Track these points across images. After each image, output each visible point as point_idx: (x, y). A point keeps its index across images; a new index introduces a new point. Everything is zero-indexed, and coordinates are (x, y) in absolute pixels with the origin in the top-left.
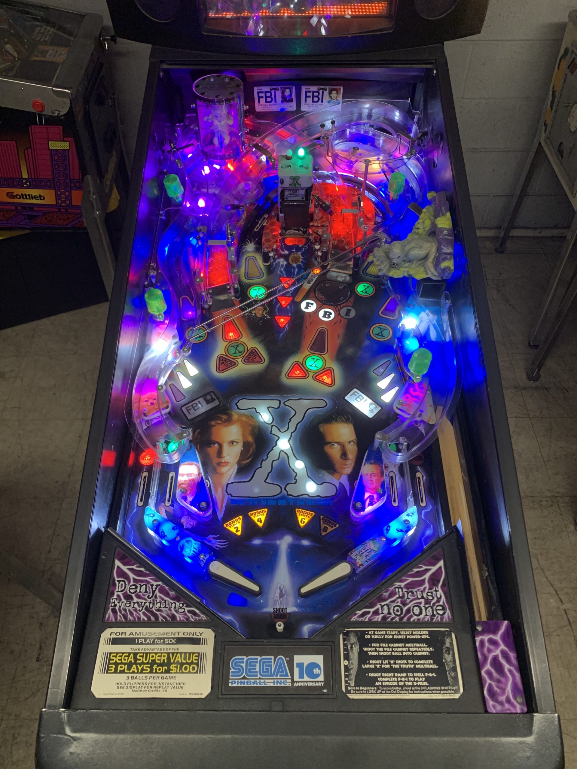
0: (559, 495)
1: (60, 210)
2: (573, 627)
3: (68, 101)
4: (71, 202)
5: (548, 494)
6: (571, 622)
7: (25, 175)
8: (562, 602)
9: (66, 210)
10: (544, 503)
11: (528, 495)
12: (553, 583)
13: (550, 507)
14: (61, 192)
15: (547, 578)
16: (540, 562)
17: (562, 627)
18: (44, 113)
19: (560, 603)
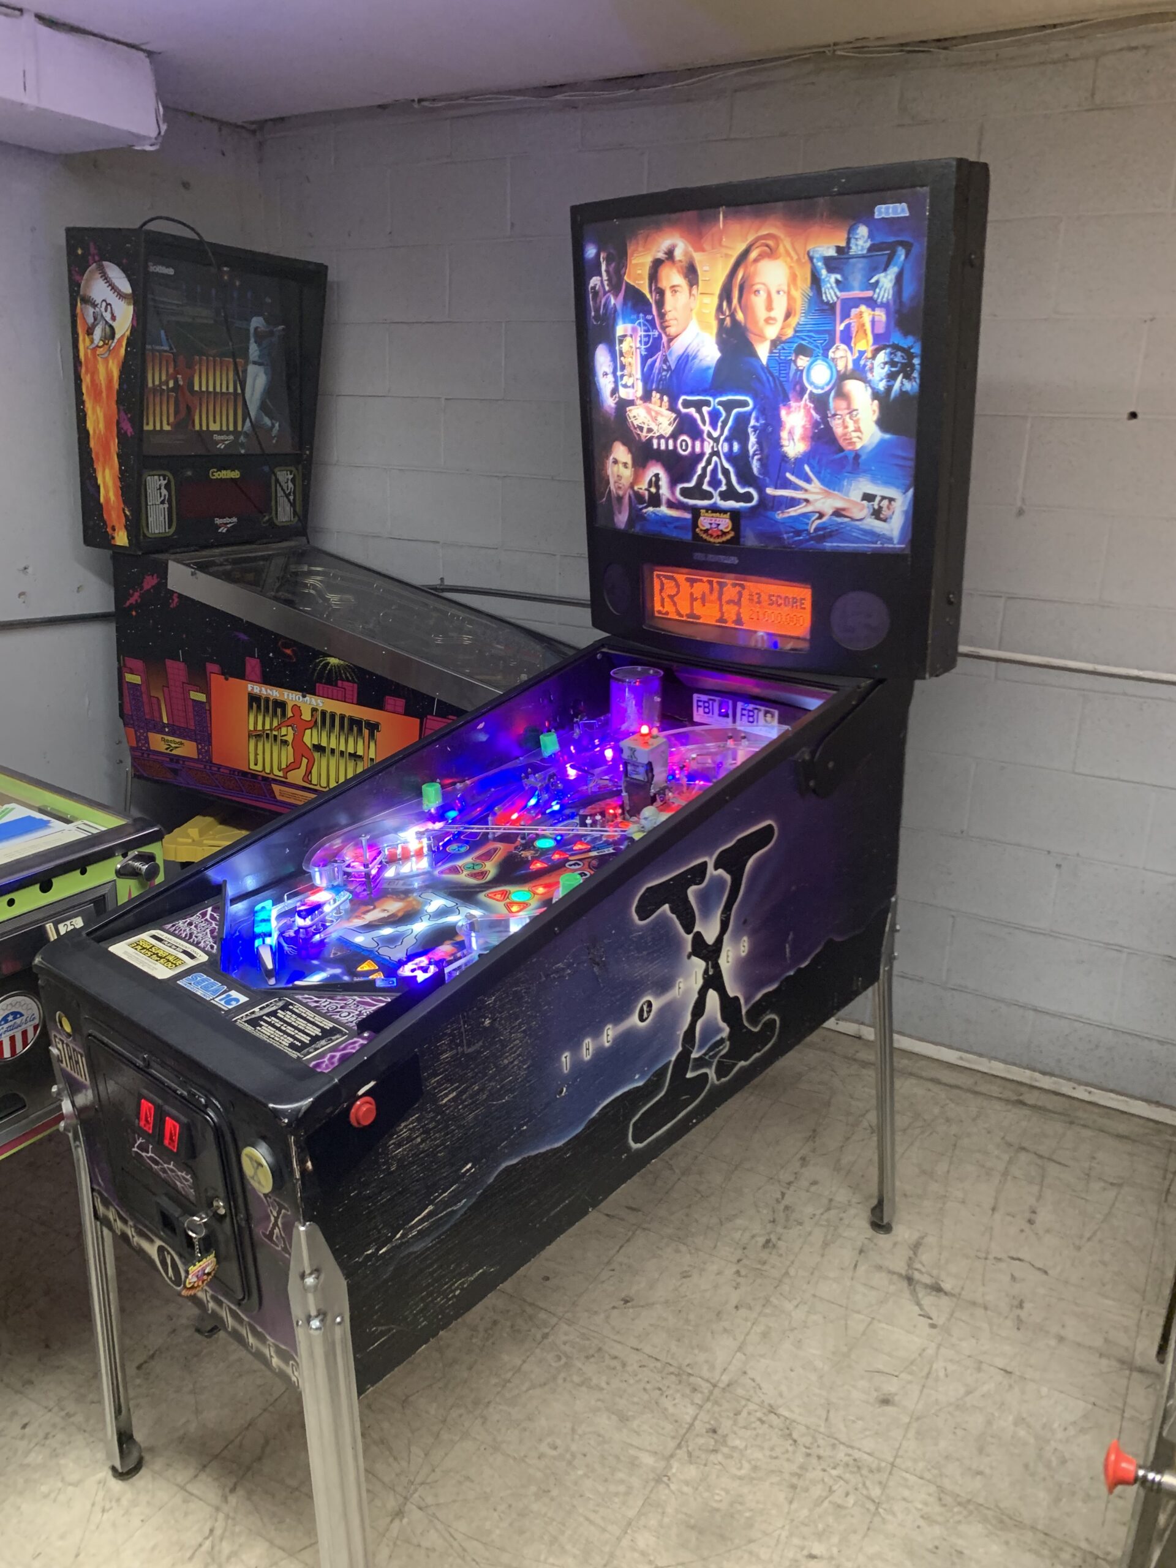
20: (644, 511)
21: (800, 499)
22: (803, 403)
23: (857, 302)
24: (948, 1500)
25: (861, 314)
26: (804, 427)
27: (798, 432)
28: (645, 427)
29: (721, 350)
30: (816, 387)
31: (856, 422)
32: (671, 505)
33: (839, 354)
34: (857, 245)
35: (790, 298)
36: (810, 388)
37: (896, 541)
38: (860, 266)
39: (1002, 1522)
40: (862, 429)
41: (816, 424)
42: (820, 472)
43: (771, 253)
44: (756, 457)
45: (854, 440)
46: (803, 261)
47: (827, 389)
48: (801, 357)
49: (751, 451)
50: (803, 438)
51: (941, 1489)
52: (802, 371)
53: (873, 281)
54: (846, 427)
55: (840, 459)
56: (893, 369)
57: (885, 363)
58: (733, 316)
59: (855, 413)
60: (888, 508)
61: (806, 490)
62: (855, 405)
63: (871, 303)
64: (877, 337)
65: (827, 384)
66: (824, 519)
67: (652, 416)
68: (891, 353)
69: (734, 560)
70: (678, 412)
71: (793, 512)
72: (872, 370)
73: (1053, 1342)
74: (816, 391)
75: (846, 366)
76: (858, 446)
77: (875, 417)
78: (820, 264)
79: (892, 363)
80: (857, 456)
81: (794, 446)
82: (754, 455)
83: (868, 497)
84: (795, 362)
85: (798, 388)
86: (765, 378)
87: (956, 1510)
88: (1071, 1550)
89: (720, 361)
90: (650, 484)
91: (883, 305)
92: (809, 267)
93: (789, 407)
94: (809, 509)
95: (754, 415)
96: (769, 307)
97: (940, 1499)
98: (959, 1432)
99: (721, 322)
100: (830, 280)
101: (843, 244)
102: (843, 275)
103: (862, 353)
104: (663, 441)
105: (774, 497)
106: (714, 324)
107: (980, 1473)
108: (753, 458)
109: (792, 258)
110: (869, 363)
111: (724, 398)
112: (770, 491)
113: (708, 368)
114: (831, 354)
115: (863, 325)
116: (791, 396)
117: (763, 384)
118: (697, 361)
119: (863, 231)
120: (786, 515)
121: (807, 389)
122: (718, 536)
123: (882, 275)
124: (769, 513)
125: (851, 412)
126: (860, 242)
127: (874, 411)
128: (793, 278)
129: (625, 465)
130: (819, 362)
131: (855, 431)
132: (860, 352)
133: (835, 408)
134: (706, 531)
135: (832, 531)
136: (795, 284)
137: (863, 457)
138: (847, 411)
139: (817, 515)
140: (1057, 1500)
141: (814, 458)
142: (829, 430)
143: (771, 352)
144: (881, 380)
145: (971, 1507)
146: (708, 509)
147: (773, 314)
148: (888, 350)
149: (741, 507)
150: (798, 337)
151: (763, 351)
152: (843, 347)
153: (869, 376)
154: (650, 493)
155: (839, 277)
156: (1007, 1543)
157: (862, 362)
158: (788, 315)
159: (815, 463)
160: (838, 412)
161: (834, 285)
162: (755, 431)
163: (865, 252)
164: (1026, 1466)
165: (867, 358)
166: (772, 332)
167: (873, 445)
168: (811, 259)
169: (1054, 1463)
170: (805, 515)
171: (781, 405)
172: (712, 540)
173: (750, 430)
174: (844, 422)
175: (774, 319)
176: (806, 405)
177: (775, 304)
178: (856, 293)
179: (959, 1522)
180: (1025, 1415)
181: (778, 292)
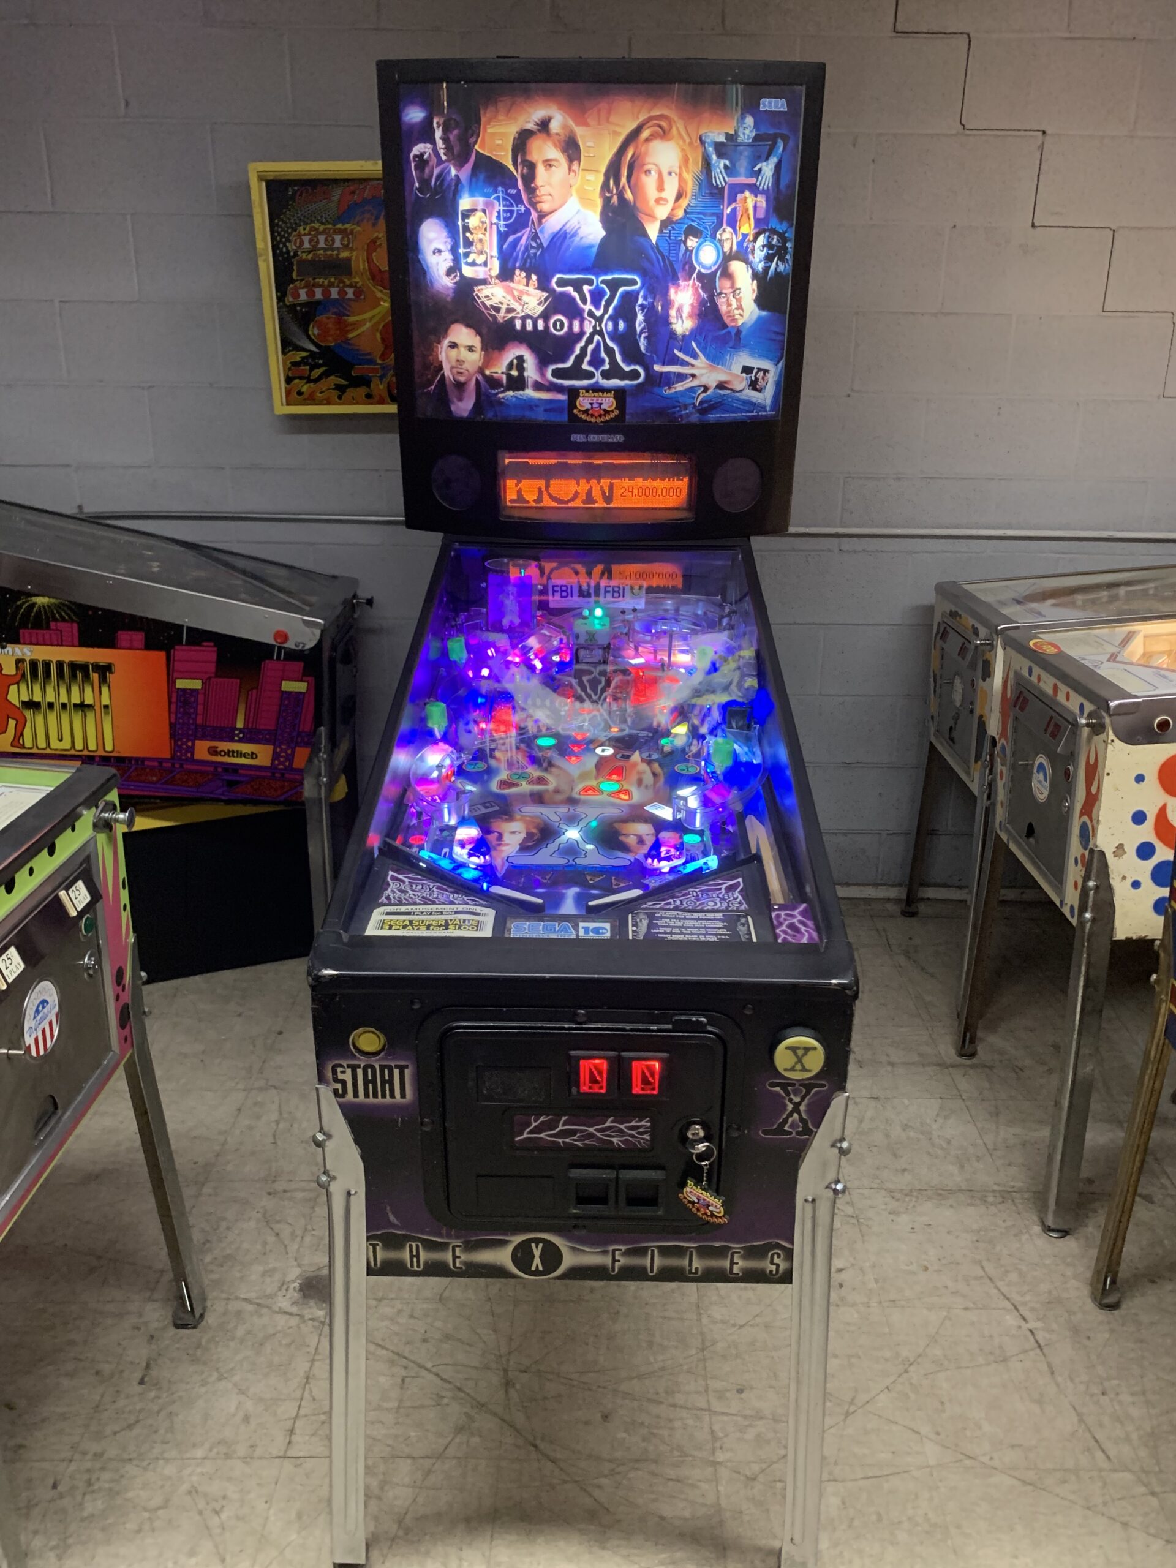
0: (1015, 1189)
1: (273, 774)
2: (1045, 1350)
3: (318, 632)
4: (292, 762)
5: (996, 1188)
6: (1042, 1344)
7: (240, 724)
8: (1024, 1319)
9: (283, 775)
10: (991, 1199)
11: (963, 1188)
12: (1008, 1296)
13: (1000, 1203)
14: (281, 749)
15: (999, 1290)
16: (986, 1269)
17: (1026, 1351)
18: (286, 645)
19: (1023, 1322)
20: (501, 395)
21: (686, 374)
22: (691, 282)
23: (742, 188)
24: (898, 1195)
25: (746, 198)
26: (692, 305)
27: (686, 310)
28: (504, 307)
29: (605, 227)
30: (704, 267)
31: (739, 300)
32: (538, 386)
33: (726, 236)
34: (744, 134)
35: (681, 179)
36: (698, 268)
37: (768, 409)
38: (746, 153)
39: (940, 1195)
40: (744, 306)
41: (702, 303)
42: (706, 348)
43: (664, 134)
44: (643, 335)
45: (737, 317)
46: (696, 144)
47: (714, 269)
48: (691, 238)
49: (638, 329)
50: (690, 316)
51: (891, 1191)
52: (692, 251)
53: (756, 169)
54: (729, 305)
55: (725, 334)
56: (771, 252)
57: (763, 246)
58: (621, 195)
59: (738, 292)
60: (763, 378)
61: (693, 366)
62: (738, 285)
63: (754, 189)
64: (758, 221)
65: (714, 265)
66: (709, 392)
67: (514, 296)
68: (769, 237)
69: (619, 438)
70: (551, 292)
71: (679, 387)
72: (753, 251)
73: (889, 1068)
74: (703, 271)
75: (731, 248)
76: (740, 323)
77: (754, 296)
78: (711, 149)
79: (769, 245)
80: (739, 332)
81: (682, 325)
82: (641, 332)
83: (747, 370)
84: (685, 243)
85: (687, 267)
86: (654, 258)
87: (907, 1200)
88: (991, 1194)
89: (604, 241)
90: (510, 366)
91: (763, 192)
92: (700, 150)
93: (678, 285)
94: (695, 383)
95: (642, 293)
96: (661, 188)
97: (893, 1197)
98: (875, 1149)
99: (607, 201)
100: (719, 165)
101: (732, 132)
102: (731, 162)
103: (745, 236)
104: (529, 323)
105: (662, 373)
106: (599, 203)
107: (905, 1170)
108: (640, 336)
109: (684, 141)
110: (750, 246)
111: (609, 277)
112: (657, 368)
113: (591, 246)
114: (718, 235)
115: (747, 210)
116: (680, 275)
117: (652, 264)
118: (577, 239)
119: (749, 120)
120: (673, 391)
121: (695, 269)
122: (600, 416)
123: (764, 164)
124: (656, 390)
125: (735, 291)
126: (747, 132)
127: (754, 290)
128: (685, 160)
129: (471, 349)
130: (707, 243)
131: (737, 309)
132: (743, 234)
133: (720, 287)
134: (586, 412)
135: (716, 403)
136: (687, 167)
137: (744, 333)
138: (731, 290)
139: (702, 389)
140: (962, 1167)
141: (700, 334)
142: (715, 308)
143: (661, 231)
144: (760, 261)
145: (915, 1194)
146: (587, 389)
147: (664, 195)
148: (767, 234)
149: (627, 385)
150: (688, 218)
151: (653, 231)
152: (729, 229)
153: (751, 257)
154: (509, 376)
155: (727, 163)
156: (951, 1206)
157: (745, 245)
158: (679, 196)
159: (701, 339)
160: (724, 291)
161: (723, 171)
162: (643, 310)
163: (750, 141)
164: (929, 1153)
165: (749, 241)
166: (662, 213)
167: (753, 322)
168: (702, 142)
169: (944, 1145)
170: (692, 390)
171: (670, 285)
172: (593, 420)
173: (637, 308)
174: (728, 300)
175: (666, 200)
176: (694, 284)
177: (666, 186)
178: (742, 179)
179: (914, 1206)
180: (905, 1122)
181: (670, 174)
